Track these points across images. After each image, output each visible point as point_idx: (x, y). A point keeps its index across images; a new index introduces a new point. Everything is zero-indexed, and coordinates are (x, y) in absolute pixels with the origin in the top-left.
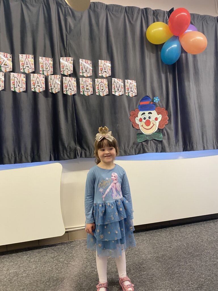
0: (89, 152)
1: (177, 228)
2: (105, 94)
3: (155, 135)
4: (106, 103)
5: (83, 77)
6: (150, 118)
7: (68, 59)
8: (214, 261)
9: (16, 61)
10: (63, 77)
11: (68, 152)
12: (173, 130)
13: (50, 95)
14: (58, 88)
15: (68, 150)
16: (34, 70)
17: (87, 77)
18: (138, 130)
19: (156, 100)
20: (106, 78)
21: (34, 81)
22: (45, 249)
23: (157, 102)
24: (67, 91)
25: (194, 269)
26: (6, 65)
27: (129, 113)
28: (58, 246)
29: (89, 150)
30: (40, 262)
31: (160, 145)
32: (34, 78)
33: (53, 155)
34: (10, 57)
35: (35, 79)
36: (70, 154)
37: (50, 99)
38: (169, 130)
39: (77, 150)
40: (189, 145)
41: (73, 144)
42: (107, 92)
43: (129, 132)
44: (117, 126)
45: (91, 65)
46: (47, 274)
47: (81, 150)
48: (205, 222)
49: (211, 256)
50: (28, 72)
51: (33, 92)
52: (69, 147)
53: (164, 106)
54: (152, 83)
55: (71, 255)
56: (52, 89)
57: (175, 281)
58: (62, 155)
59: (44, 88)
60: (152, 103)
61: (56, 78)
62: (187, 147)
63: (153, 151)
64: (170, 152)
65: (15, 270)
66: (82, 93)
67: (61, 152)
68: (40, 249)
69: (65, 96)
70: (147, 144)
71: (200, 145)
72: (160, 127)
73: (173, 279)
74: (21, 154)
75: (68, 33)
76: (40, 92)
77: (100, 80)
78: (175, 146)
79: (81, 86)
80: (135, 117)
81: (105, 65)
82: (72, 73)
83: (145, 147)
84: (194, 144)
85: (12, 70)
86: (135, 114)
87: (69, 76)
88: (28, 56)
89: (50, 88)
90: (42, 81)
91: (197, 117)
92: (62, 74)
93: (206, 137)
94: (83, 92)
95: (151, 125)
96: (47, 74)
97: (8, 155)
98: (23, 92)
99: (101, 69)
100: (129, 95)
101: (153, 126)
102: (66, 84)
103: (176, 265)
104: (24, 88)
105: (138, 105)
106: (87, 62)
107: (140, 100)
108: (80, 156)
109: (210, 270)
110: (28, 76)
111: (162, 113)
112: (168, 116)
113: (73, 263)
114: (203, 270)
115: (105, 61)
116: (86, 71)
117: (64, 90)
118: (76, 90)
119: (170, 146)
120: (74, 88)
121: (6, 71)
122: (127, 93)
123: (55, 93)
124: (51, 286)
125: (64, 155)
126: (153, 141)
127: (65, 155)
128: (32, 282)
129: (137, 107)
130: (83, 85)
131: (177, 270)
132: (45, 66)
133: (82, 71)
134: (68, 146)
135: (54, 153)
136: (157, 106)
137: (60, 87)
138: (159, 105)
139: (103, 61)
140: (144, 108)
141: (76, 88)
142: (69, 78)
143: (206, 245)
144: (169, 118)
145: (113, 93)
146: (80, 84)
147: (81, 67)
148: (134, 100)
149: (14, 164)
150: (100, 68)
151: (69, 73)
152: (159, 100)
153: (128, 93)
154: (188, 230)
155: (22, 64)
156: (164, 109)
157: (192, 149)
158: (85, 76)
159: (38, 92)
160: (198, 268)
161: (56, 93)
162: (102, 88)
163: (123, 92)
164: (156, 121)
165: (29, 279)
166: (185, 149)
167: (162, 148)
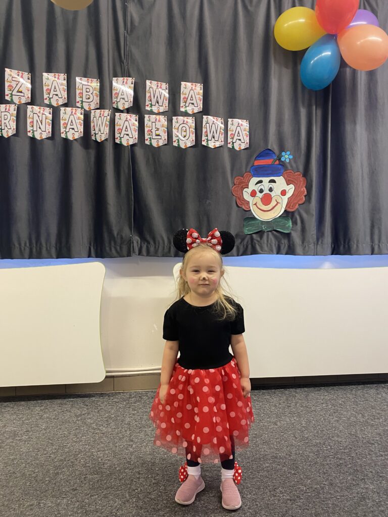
0: (155, 247)
1: (305, 391)
2: (189, 145)
3: (278, 222)
4: (190, 161)
5: (151, 113)
6: (271, 190)
7: (125, 80)
8: (341, 459)
9: (37, 85)
10: (116, 114)
11: (119, 245)
12: (313, 215)
13: (93, 144)
14: (105, 133)
15: (119, 241)
16: (66, 102)
17: (159, 114)
18: (247, 213)
19: (287, 157)
20: (194, 115)
21: (65, 120)
22: (73, 401)
23: (288, 161)
24: (121, 138)
25: (297, 467)
26: (21, 92)
27: (232, 180)
28: (94, 399)
29: (155, 243)
30: (55, 420)
31: (285, 242)
32: (66, 114)
33: (94, 248)
34: (29, 79)
35: (67, 117)
36: (121, 248)
37: (93, 152)
38: (304, 215)
39: (133, 243)
40: (342, 243)
41: (127, 232)
42: (193, 140)
43: (229, 215)
44: (207, 203)
45: (167, 91)
46: (58, 440)
47: (141, 243)
48: (361, 386)
49: (341, 450)
50: (57, 104)
51: (63, 138)
52: (119, 236)
53: (301, 168)
54: (280, 124)
55: (107, 415)
56: (95, 134)
57: (254, 483)
58: (108, 249)
59: (81, 132)
60: (277, 162)
61: (103, 115)
62: (339, 247)
63: (271, 252)
64: (304, 255)
65: (15, 427)
66: (147, 142)
67: (107, 245)
68: (65, 399)
69: (118, 147)
70: (261, 237)
71: (364, 245)
72: (289, 207)
73: (253, 478)
74: (41, 244)
75: (127, 32)
76: (76, 140)
77: (181, 118)
78: (314, 244)
79: (146, 129)
80: (243, 188)
81: (192, 91)
82: (131, 107)
83: (256, 242)
84: (353, 244)
85: (30, 101)
86: (243, 182)
87: (125, 111)
88: (57, 76)
89: (93, 132)
90: (79, 121)
91: (363, 193)
92: (113, 108)
93: (380, 232)
94: (150, 140)
95: (273, 203)
96: (89, 108)
97: (20, 244)
98: (47, 138)
99: (184, 98)
100: (233, 147)
101: (276, 205)
102: (120, 125)
103: (269, 457)
104: (49, 132)
105: (250, 166)
106: (159, 85)
107: (255, 156)
108: (137, 253)
109: (325, 473)
110: (56, 112)
111: (295, 181)
112: (305, 187)
113: (104, 429)
114: (312, 472)
115: (192, 85)
116: (158, 103)
117: (117, 135)
118: (137, 137)
119: (305, 244)
120: (133, 132)
121: (20, 102)
122: (229, 143)
123: (100, 141)
124: (56, 460)
125: (111, 249)
126: (273, 234)
127: (113, 249)
128: (31, 450)
129: (248, 170)
130: (150, 127)
131: (267, 465)
132: (85, 93)
133: (150, 102)
134: (117, 235)
135: (95, 245)
136: (286, 169)
137: (108, 132)
138: (292, 166)
139: (189, 84)
140: (261, 171)
141: (137, 133)
142: (126, 114)
143: (341, 428)
144: (307, 192)
145: (204, 143)
146: (145, 125)
147: (148, 95)
148: (243, 157)
149: (29, 258)
150: (182, 96)
151: (126, 107)
152: (291, 157)
153: (233, 143)
154: (322, 398)
155: (47, 90)
156: (300, 175)
157: (348, 251)
158: (154, 111)
159: (72, 139)
160: (305, 467)
161: (102, 142)
162: (185, 134)
163: (222, 141)
164: (282, 197)
165: (28, 445)
166: (335, 251)
167: (289, 247)
